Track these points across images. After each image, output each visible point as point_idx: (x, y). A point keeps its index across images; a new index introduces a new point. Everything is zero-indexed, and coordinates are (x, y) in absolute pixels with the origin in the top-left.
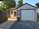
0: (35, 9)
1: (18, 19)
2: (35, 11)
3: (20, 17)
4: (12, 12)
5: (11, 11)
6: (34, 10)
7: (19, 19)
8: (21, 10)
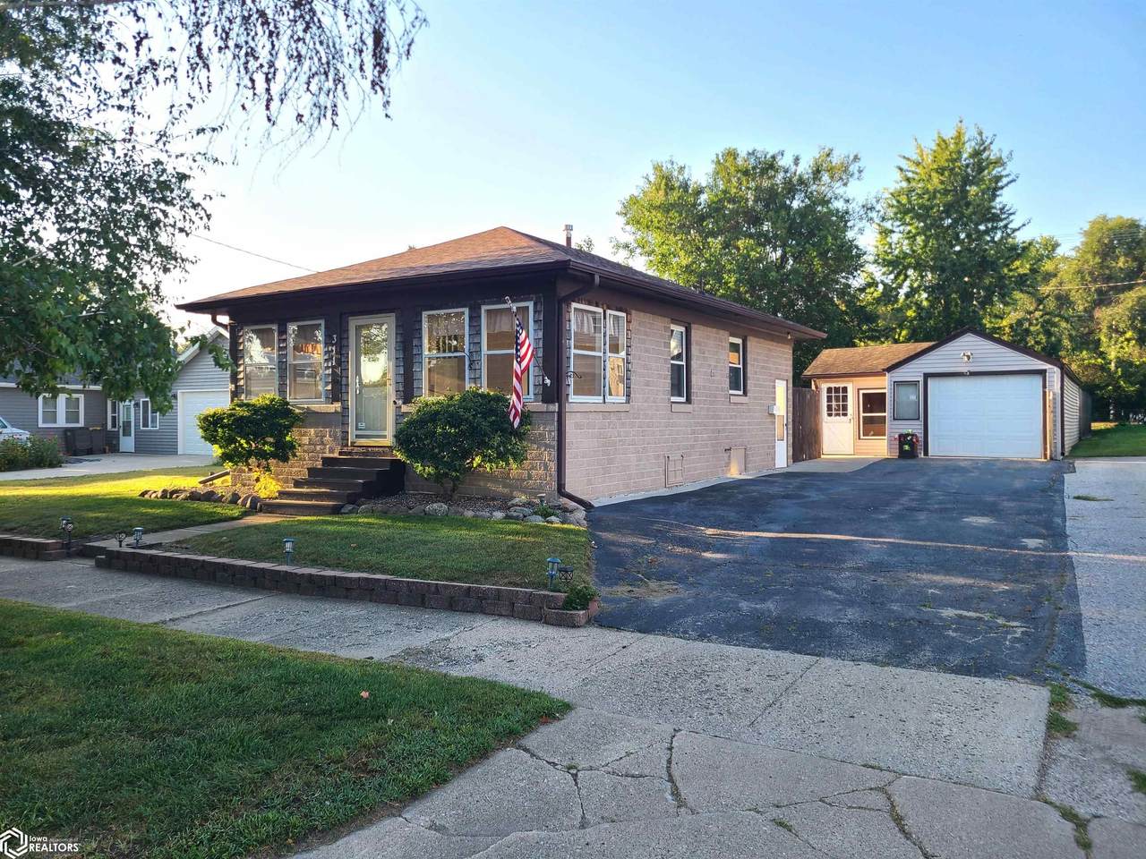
0: (1042, 373)
1: (901, 445)
2: (1044, 387)
3: (919, 432)
4: (839, 396)
5: (824, 386)
6: (1038, 380)
7: (909, 448)
8: (927, 376)
